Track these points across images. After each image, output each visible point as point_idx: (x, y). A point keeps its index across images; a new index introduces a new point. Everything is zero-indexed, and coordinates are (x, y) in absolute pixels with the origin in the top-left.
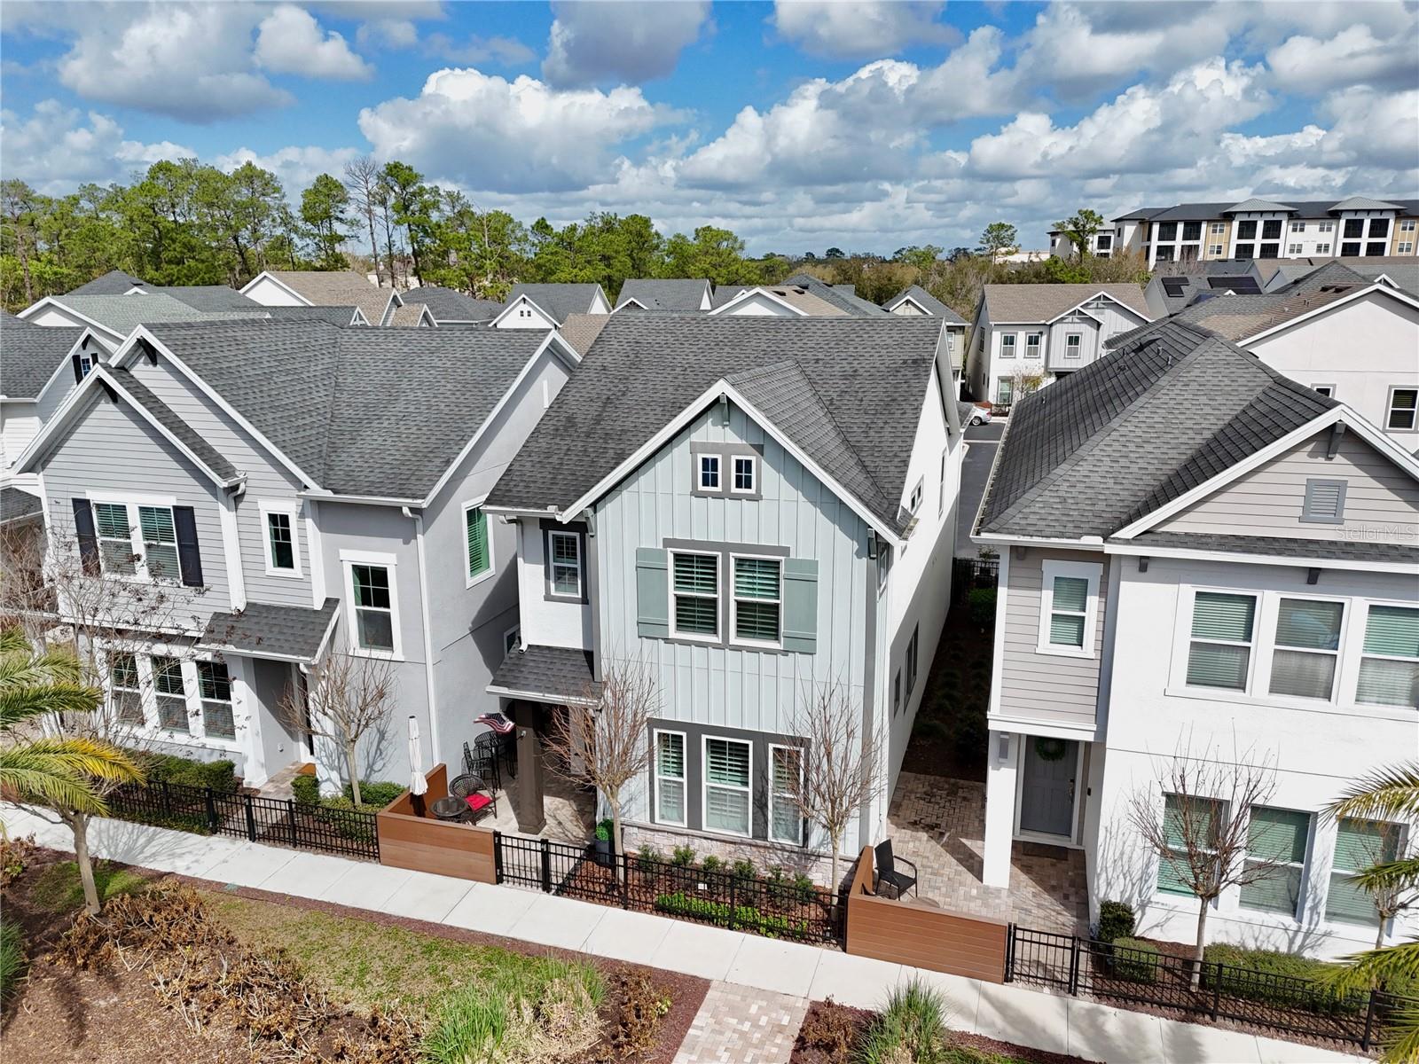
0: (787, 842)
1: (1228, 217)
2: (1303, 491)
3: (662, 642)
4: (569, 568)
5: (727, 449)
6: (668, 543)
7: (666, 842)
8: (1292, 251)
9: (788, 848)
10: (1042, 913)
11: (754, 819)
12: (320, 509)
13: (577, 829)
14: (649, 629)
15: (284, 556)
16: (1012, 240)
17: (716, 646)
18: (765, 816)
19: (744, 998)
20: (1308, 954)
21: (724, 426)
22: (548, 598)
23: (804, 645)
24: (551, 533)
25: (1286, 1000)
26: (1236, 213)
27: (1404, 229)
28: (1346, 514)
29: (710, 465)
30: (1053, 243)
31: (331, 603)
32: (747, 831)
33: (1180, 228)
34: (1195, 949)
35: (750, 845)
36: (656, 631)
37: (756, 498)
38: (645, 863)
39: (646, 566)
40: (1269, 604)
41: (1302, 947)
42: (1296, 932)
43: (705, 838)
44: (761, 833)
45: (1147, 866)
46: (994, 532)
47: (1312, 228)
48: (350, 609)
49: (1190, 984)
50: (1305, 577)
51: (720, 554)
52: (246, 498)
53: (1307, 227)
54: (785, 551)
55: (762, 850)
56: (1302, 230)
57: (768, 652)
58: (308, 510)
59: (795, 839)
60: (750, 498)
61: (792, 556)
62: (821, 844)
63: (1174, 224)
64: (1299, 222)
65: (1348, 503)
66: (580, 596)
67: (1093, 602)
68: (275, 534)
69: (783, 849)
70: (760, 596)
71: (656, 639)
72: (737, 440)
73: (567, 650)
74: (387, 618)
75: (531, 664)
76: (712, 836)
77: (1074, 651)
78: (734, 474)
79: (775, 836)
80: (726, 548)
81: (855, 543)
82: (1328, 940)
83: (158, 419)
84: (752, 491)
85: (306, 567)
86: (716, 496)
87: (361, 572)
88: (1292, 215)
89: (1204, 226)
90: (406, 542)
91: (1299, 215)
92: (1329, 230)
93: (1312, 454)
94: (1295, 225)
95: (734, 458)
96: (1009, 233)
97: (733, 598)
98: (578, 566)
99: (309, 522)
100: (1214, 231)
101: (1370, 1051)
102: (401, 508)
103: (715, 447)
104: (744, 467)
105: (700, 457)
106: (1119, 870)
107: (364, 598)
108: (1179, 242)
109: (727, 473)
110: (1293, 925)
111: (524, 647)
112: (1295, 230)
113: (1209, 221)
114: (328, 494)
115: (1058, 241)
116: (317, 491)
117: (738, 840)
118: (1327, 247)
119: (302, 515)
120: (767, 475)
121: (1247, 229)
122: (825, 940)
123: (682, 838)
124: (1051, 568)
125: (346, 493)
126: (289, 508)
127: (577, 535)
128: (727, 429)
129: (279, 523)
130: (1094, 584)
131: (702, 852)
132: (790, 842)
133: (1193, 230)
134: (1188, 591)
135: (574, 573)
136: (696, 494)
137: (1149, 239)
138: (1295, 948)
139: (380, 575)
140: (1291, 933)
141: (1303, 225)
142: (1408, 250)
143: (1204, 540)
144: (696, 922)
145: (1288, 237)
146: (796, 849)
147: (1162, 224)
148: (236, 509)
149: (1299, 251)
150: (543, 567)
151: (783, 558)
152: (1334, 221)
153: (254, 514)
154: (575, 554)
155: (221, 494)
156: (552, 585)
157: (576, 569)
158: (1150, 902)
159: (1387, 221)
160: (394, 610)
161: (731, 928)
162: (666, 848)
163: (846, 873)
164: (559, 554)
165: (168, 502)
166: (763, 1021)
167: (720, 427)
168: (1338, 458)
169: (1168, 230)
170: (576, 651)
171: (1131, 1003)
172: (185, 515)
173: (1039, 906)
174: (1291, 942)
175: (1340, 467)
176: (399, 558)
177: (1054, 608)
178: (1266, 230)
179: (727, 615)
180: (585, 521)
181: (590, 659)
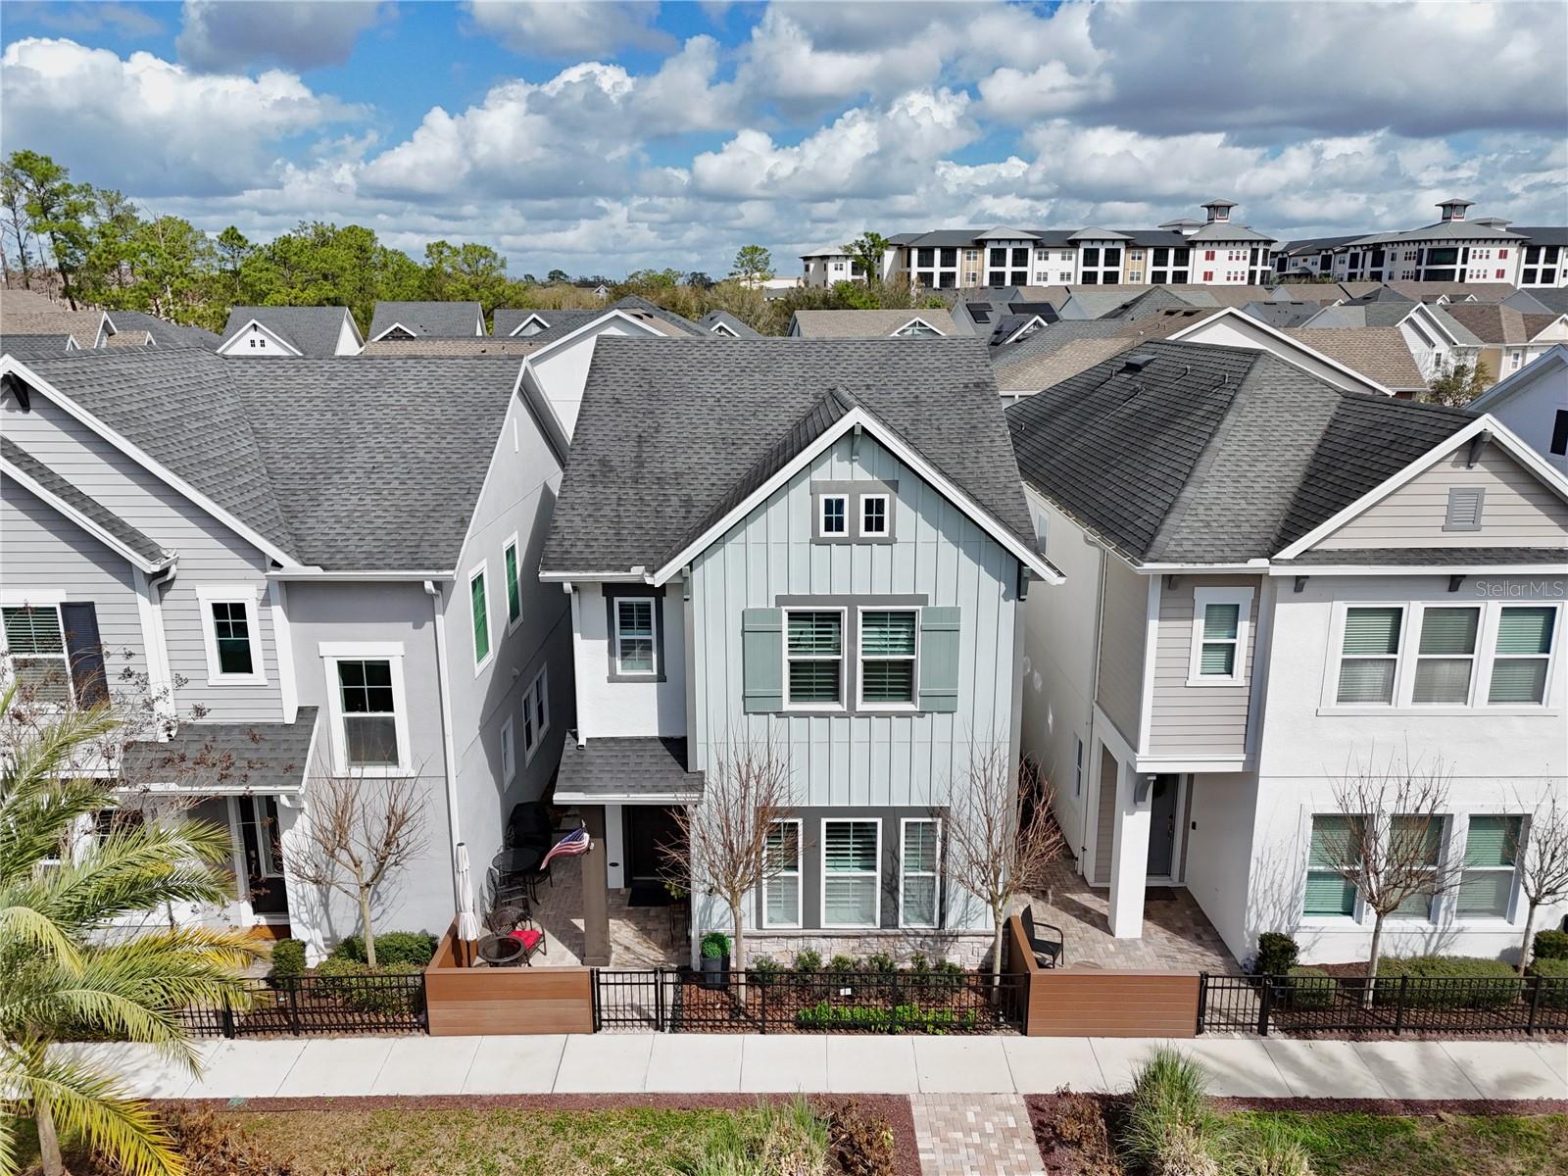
0: (921, 926)
1: (980, 244)
2: (1445, 500)
3: (773, 716)
4: (641, 641)
5: (854, 488)
6: (781, 600)
7: (776, 948)
8: (1039, 279)
9: (923, 932)
10: (1187, 958)
11: (883, 906)
12: (292, 589)
13: (651, 951)
14: (754, 702)
15: (236, 658)
16: (767, 264)
17: (839, 715)
18: (896, 901)
19: (953, 1107)
20: (1442, 953)
21: (852, 461)
22: (613, 678)
23: (944, 703)
24: (617, 600)
25: (1451, 1002)
26: (987, 240)
27: (1133, 258)
28: (1484, 521)
29: (834, 507)
30: (807, 268)
31: (307, 714)
32: (874, 922)
33: (937, 254)
34: (1368, 966)
35: (878, 936)
36: (767, 706)
37: (890, 542)
38: (762, 976)
39: (753, 629)
40: (1414, 614)
41: (1436, 949)
42: (1432, 934)
43: (824, 937)
44: (890, 919)
45: (1297, 892)
46: (1156, 561)
47: (1055, 257)
48: (334, 716)
49: (1361, 1002)
50: (1447, 584)
51: (846, 608)
52: (175, 585)
53: (1050, 255)
54: (922, 600)
55: (891, 940)
56: (1046, 258)
57: (901, 715)
58: (277, 593)
59: (930, 921)
60: (882, 542)
61: (931, 604)
62: (957, 925)
63: (931, 250)
64: (1043, 250)
65: (1485, 510)
66: (655, 673)
67: (1244, 627)
68: (222, 629)
69: (918, 935)
70: (892, 653)
71: (768, 713)
72: (868, 477)
73: (639, 740)
74: (390, 725)
75: (598, 761)
76: (833, 933)
77: (1225, 680)
78: (863, 515)
79: (906, 921)
80: (852, 601)
81: (1003, 585)
82: (1461, 937)
83: (43, 485)
84: (885, 534)
85: (272, 670)
86: (841, 542)
87: (349, 671)
88: (1037, 244)
89: (959, 252)
90: (418, 626)
91: (1043, 243)
92: (1070, 258)
93: (1455, 464)
94: (1040, 253)
95: (863, 498)
96: (763, 256)
97: (860, 657)
98: (653, 637)
99: (278, 611)
100: (969, 258)
101: (1535, 1035)
102: (423, 583)
103: (841, 487)
104: (875, 507)
105: (822, 498)
106: (1269, 901)
107: (352, 701)
108: (937, 269)
109: (854, 514)
110: (1430, 928)
111: (582, 741)
112: (1040, 258)
113: (963, 248)
114: (315, 572)
115: (812, 266)
116: (293, 568)
117: (865, 933)
118: (1069, 275)
119: (266, 602)
120: (902, 515)
121: (998, 257)
122: (998, 1026)
123: (795, 941)
124: (1204, 596)
125: (338, 569)
126: (246, 592)
127: (652, 600)
128: (855, 464)
129: (230, 618)
130: (1245, 610)
131: (828, 953)
132: (924, 926)
133: (949, 258)
134: (1341, 607)
135: (646, 646)
136: (817, 541)
137: (909, 265)
138: (1431, 950)
139: (380, 671)
140: (1427, 936)
141: (1047, 253)
142: (1138, 279)
143: (1360, 555)
144: (849, 1033)
145: (1035, 265)
146: (932, 932)
147: (921, 250)
148: (161, 600)
149: (1045, 279)
150: (606, 642)
151: (920, 608)
152: (1074, 250)
153: (191, 605)
154: (649, 624)
155: (140, 581)
156: (619, 663)
157: (650, 641)
158: (1299, 927)
159: (1119, 250)
160: (400, 714)
161: (891, 1032)
162: (782, 955)
163: (987, 950)
164: (626, 624)
165: (52, 597)
166: (989, 1128)
167: (847, 463)
168: (1478, 467)
169: (926, 256)
170: (652, 739)
171: (1319, 1032)
172: (81, 617)
173: (1180, 950)
174: (1428, 944)
175: (1481, 475)
176: (406, 648)
177: (1205, 637)
178: (1015, 258)
179: (852, 678)
180: (682, 582)
181: (677, 747)
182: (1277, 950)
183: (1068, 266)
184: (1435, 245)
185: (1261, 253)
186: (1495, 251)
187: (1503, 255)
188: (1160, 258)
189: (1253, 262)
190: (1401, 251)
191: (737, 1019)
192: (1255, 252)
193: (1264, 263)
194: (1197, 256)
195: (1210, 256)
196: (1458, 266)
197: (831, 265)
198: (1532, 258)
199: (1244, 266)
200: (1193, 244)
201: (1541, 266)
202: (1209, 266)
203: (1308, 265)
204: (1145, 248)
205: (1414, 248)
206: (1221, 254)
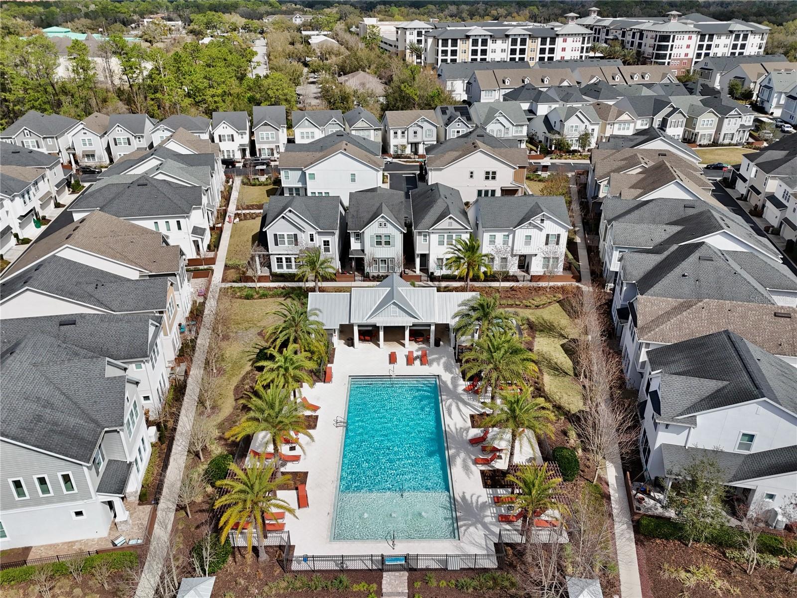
1: (468, 37)
2: (448, 223)
3: (374, 247)
5: (383, 222)
6: (375, 234)
7: (375, 273)
8: (492, 52)
11: (387, 269)
12: (319, 233)
13: (360, 275)
14: (371, 246)
15: (312, 240)
17: (382, 247)
18: (389, 268)
22: (355, 243)
23: (394, 246)
24: (356, 234)
26: (470, 35)
27: (532, 42)
28: (452, 225)
31: (320, 246)
33: (450, 41)
38: (373, 277)
39: (371, 237)
40: (446, 235)
45: (435, 267)
46: (416, 230)
47: (499, 42)
48: (323, 247)
49: (441, 278)
50: (449, 232)
51: (382, 235)
52: (306, 232)
55: (388, 273)
56: (495, 43)
57: (389, 247)
60: (386, 228)
62: (396, 271)
63: (447, 40)
64: (494, 39)
66: (360, 242)
69: (391, 272)
70: (387, 240)
73: (358, 250)
74: (329, 248)
75: (354, 252)
76: (381, 272)
77: (426, 243)
82: (455, 272)
85: (316, 241)
86: (381, 228)
87: (324, 241)
88: (491, 37)
89: (459, 41)
90: (333, 236)
91: (494, 36)
92: (505, 43)
93: (448, 219)
94: (493, 41)
97: (384, 240)
100: (463, 43)
102: (334, 232)
104: (385, 224)
105: (379, 223)
106: (432, 268)
107: (325, 245)
108: (449, 48)
111: (352, 250)
112: (493, 43)
113: (460, 39)
114: (322, 231)
115: (399, 32)
116: (320, 230)
117: (385, 272)
118: (505, 50)
119: (316, 234)
120: (388, 225)
121: (475, 43)
123: (377, 273)
124: (422, 234)
125: (325, 230)
126: (313, 232)
128: (383, 219)
129: (312, 236)
130: (428, 235)
131: (381, 274)
133: (454, 43)
134: (437, 235)
135: (359, 239)
137: (438, 46)
139: (328, 241)
141: (496, 41)
142: (534, 51)
143: (439, 229)
145: (490, 46)
147: (443, 40)
148: (304, 233)
149: (495, 52)
150: (354, 239)
151: (390, 235)
152: (507, 39)
153: (308, 234)
154: (359, 237)
155: (302, 231)
156: (356, 241)
158: (435, 271)
159: (526, 39)
160: (330, 246)
162: (376, 275)
164: (357, 237)
165: (293, 233)
168: (451, 220)
169: (445, 43)
170: (360, 250)
172: (296, 235)
173: (423, 274)
174: (450, 273)
176: (331, 239)
177: (423, 238)
178: (482, 43)
179: (383, 243)
180: (363, 232)
181: (363, 251)
182: (432, 273)
183: (505, 46)
184: (662, 34)
185: (586, 39)
186: (686, 36)
187: (690, 38)
188: (543, 42)
189: (583, 43)
190: (650, 34)
191: (370, 280)
192: (584, 38)
193: (588, 43)
194: (559, 40)
195: (565, 41)
196: (670, 44)
197: (408, 33)
198: (702, 40)
199: (579, 45)
200: (558, 35)
201: (705, 43)
202: (564, 45)
203: (617, 34)
204: (537, 38)
205: (654, 34)
206: (570, 39)
